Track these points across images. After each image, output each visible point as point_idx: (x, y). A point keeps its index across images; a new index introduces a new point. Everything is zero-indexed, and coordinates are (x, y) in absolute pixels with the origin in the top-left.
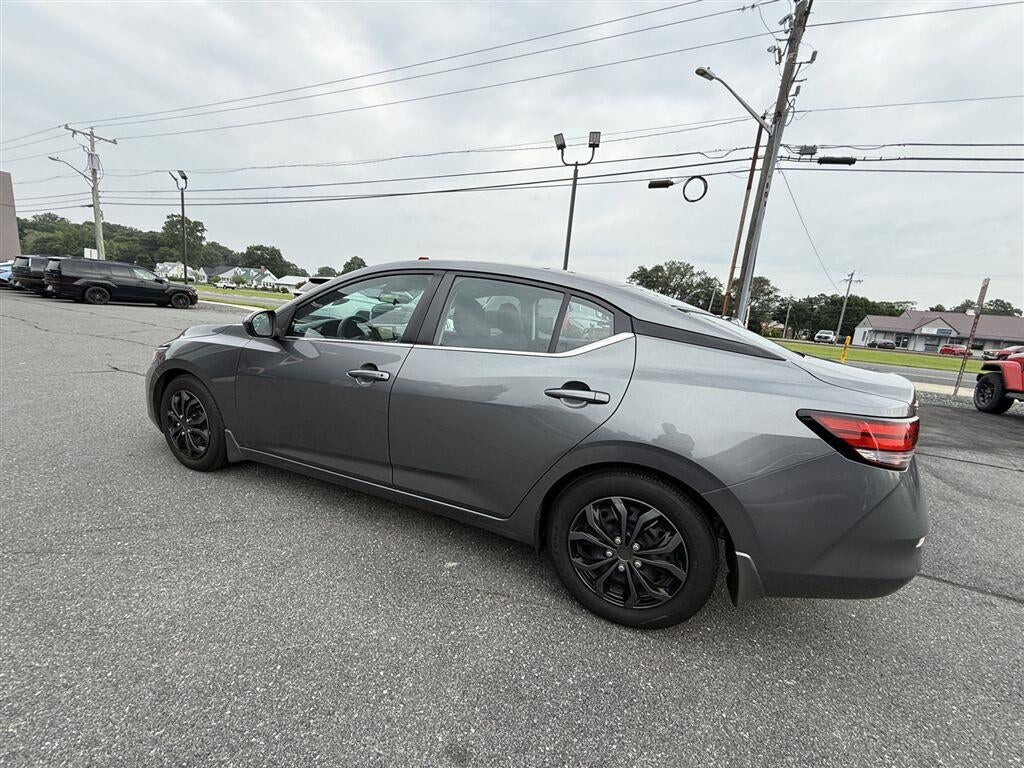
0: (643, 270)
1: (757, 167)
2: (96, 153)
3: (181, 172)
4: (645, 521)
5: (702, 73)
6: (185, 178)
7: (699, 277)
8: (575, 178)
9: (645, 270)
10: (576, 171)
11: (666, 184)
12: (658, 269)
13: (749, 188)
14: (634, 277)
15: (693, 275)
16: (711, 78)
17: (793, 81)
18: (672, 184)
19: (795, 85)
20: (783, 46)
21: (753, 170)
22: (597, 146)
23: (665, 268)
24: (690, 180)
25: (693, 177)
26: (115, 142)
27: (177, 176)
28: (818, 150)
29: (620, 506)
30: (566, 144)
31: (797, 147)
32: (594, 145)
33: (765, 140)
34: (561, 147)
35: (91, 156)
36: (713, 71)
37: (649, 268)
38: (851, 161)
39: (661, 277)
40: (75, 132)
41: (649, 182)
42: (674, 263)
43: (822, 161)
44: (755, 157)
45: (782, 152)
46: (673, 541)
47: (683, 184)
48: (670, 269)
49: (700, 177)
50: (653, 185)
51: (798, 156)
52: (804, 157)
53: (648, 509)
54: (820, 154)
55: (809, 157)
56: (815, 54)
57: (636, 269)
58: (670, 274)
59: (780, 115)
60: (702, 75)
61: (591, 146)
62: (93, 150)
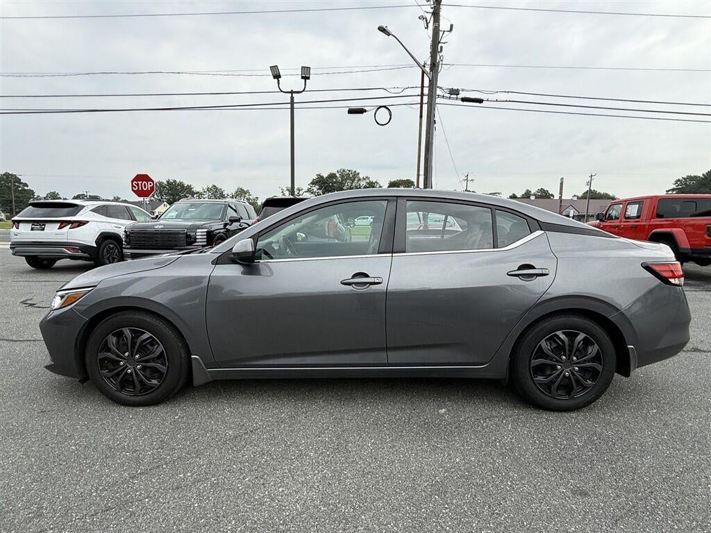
0: (320, 177)
1: (424, 102)
4: (578, 341)
5: (382, 29)
7: (364, 181)
8: (292, 103)
9: (322, 177)
10: (292, 98)
11: (361, 111)
12: (332, 176)
13: (421, 116)
14: (313, 183)
15: (360, 180)
16: (389, 34)
17: (439, 42)
18: (365, 111)
19: (440, 45)
20: (429, 16)
21: (422, 104)
22: (308, 78)
23: (338, 175)
24: (378, 108)
25: (381, 107)
28: (460, 92)
29: (563, 336)
30: (281, 74)
31: (448, 89)
32: (306, 78)
33: (427, 83)
34: (277, 76)
36: (389, 29)
37: (325, 176)
38: (480, 101)
39: (335, 183)
41: (348, 109)
42: (344, 171)
43: (464, 100)
44: (422, 95)
45: (439, 92)
46: (593, 350)
47: (374, 111)
48: (342, 176)
49: (385, 107)
50: (351, 111)
51: (449, 95)
52: (452, 96)
53: (578, 334)
54: (462, 95)
55: (455, 96)
56: (452, 26)
57: (315, 177)
58: (342, 180)
59: (434, 66)
60: (382, 31)
61: (303, 78)
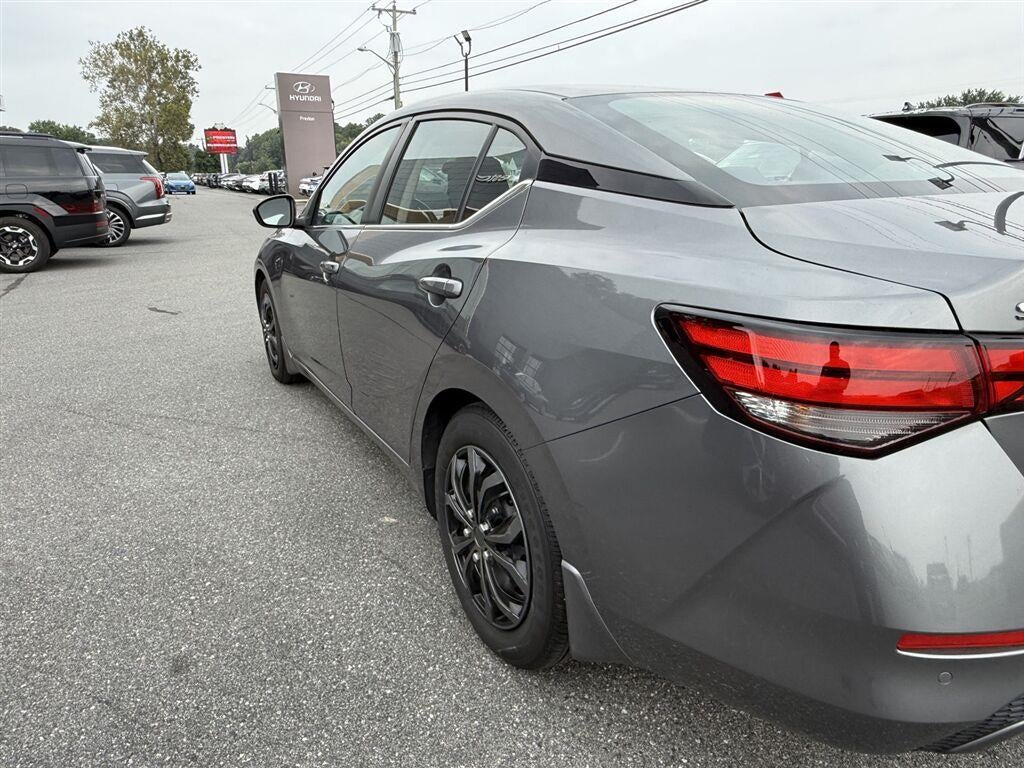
2: (398, 31)
3: (465, 33)
6: (468, 39)
26: (414, 12)
27: (462, 38)
35: (393, 35)
40: (380, 11)
62: (395, 29)
